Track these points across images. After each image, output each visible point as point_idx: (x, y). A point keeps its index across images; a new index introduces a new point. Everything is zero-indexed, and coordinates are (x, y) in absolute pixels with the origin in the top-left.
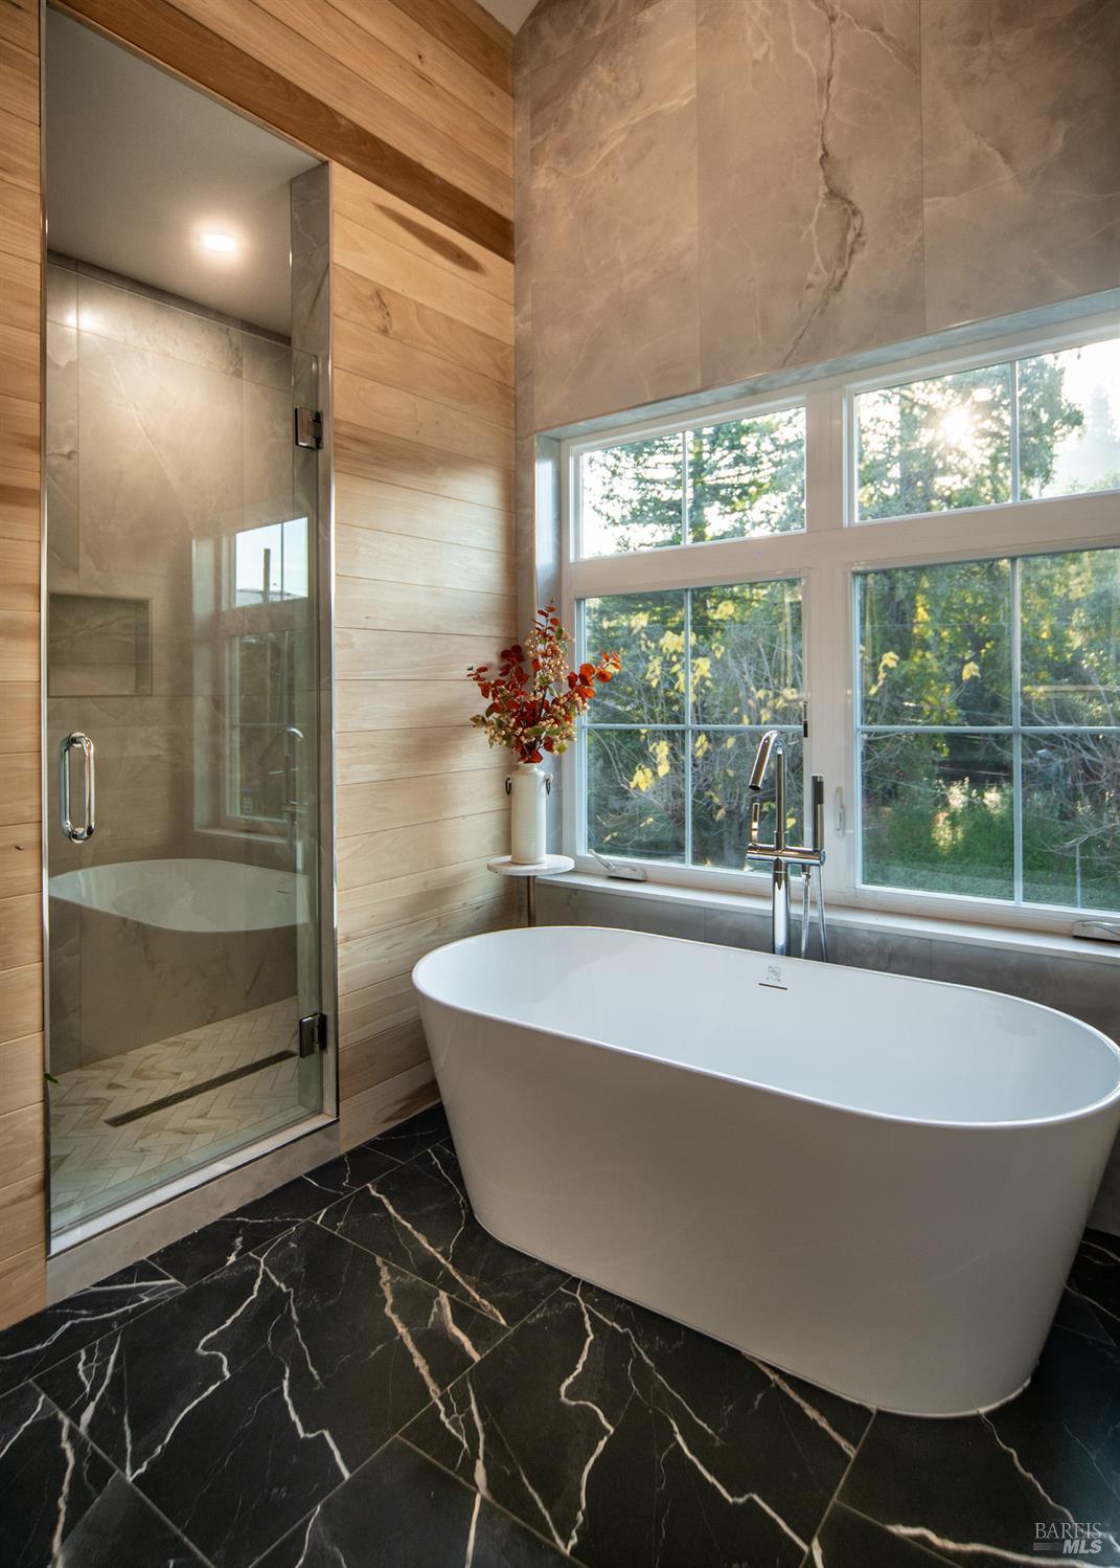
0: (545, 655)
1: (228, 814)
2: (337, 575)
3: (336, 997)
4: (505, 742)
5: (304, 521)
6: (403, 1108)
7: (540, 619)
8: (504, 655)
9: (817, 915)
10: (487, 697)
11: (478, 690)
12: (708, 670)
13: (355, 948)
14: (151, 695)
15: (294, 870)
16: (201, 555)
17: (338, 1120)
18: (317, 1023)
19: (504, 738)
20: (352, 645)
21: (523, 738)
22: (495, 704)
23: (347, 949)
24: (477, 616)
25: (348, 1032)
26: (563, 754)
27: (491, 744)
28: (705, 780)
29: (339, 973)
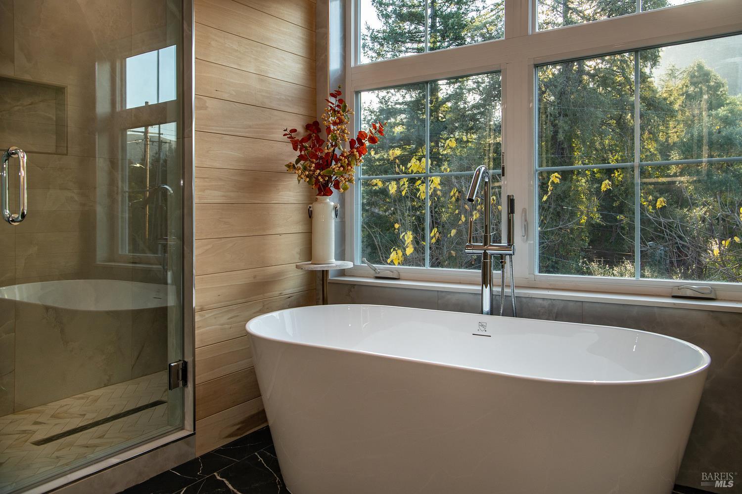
0: (335, 123)
1: (120, 252)
2: (196, 58)
3: (194, 348)
4: (308, 179)
5: (173, 48)
6: (238, 429)
7: (332, 100)
8: (308, 127)
9: (510, 291)
10: (296, 150)
11: (291, 146)
12: (439, 184)
13: (207, 316)
14: (66, 154)
15: (166, 283)
16: (102, 74)
17: (194, 434)
18: (181, 367)
19: (307, 176)
20: (206, 108)
21: (320, 178)
22: (301, 155)
23: (202, 316)
24: (290, 99)
25: (201, 375)
26: (346, 192)
27: (299, 181)
28: (437, 259)
29: (196, 332)
